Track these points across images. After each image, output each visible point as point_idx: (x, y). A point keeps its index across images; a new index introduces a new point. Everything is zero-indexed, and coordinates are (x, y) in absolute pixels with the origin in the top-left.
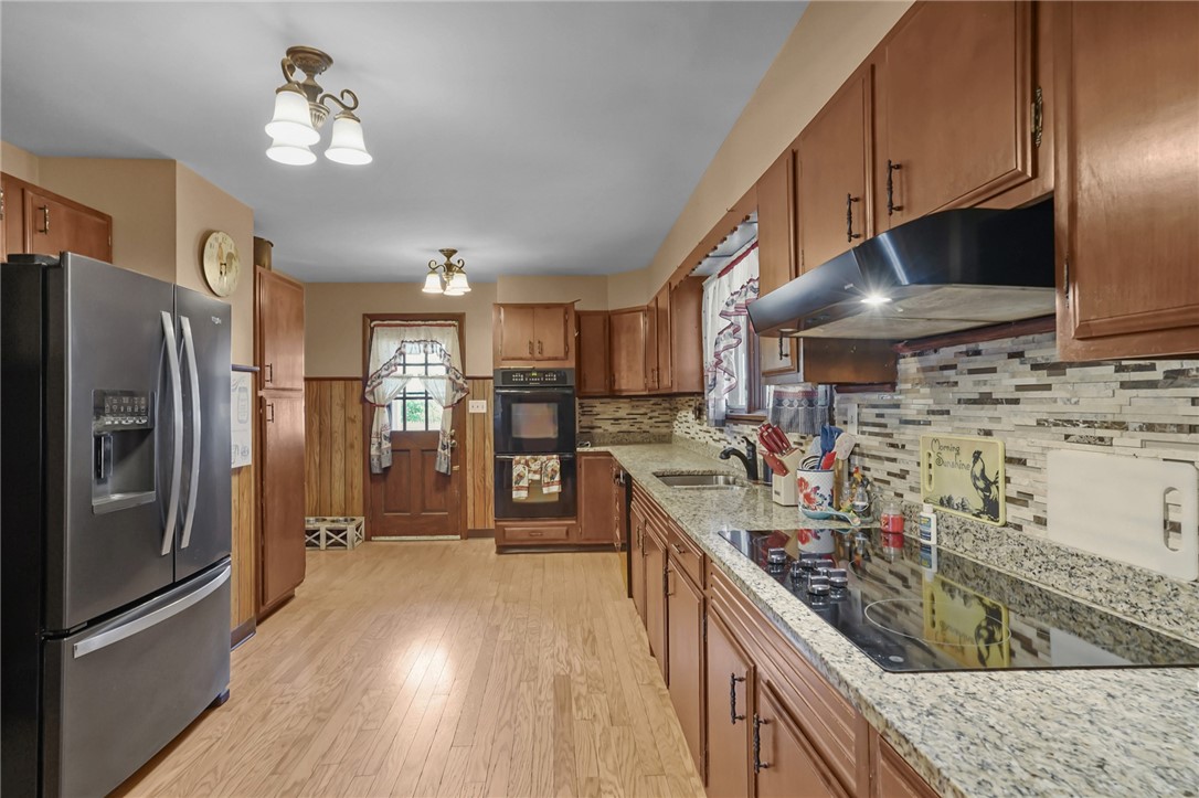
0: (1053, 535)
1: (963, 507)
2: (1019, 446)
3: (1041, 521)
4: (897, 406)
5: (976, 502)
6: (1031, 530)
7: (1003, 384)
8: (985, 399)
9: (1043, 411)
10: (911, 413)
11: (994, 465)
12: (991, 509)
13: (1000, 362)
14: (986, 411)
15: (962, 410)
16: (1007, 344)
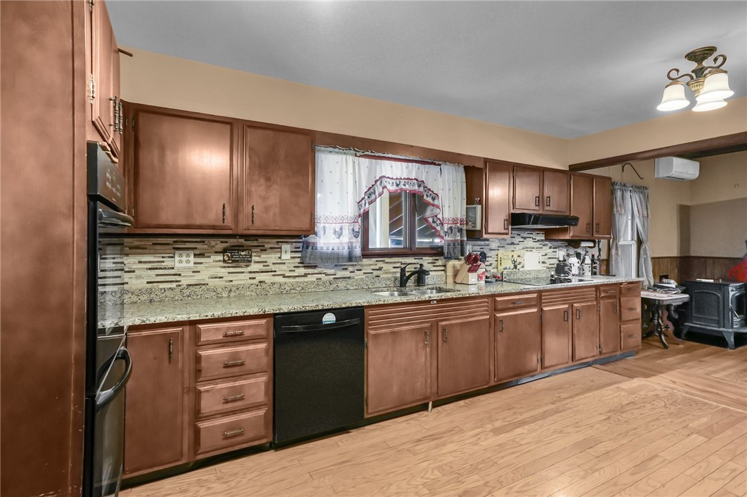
0: (526, 268)
1: (509, 268)
2: (519, 253)
3: (523, 267)
4: (488, 245)
5: (512, 266)
6: (522, 269)
7: (517, 240)
8: (513, 244)
9: (523, 246)
10: (493, 247)
11: (515, 257)
12: (515, 267)
13: (516, 236)
14: (513, 246)
15: (506, 246)
16: (517, 232)
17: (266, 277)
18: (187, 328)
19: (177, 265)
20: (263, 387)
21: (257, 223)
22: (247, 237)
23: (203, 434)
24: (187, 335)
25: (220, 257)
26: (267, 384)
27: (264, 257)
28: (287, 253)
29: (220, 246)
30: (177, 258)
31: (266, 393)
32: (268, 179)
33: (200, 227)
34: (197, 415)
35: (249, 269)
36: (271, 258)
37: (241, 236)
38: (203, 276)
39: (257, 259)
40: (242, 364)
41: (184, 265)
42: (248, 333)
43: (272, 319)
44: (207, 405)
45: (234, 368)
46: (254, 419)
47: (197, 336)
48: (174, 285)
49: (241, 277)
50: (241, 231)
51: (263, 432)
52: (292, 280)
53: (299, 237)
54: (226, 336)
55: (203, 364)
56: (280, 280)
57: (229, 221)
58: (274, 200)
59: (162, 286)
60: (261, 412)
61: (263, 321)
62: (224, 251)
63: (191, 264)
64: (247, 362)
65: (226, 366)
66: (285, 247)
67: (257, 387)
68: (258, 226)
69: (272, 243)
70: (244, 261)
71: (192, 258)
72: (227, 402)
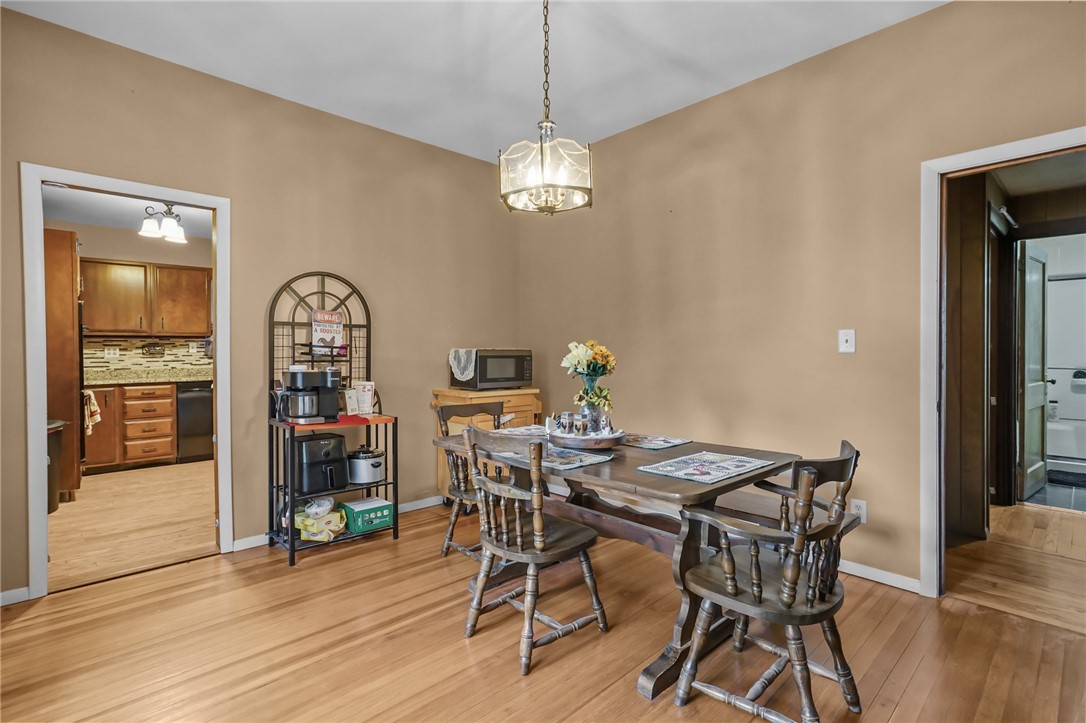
17: (178, 365)
18: (117, 389)
19: (106, 356)
20: (169, 425)
21: (166, 328)
22: (160, 338)
23: (128, 448)
24: (117, 393)
25: (140, 351)
26: (172, 424)
27: (175, 351)
28: (193, 348)
29: (140, 344)
30: (106, 351)
31: (172, 428)
32: (174, 300)
33: (124, 331)
34: (125, 438)
35: (163, 359)
36: (181, 352)
37: (156, 337)
38: (127, 363)
39: (170, 352)
40: (154, 410)
41: (112, 356)
42: (158, 393)
43: (175, 386)
44: (130, 433)
45: (149, 413)
46: (164, 444)
47: (123, 393)
48: (104, 369)
49: (157, 364)
50: (154, 333)
51: (169, 450)
52: (198, 367)
53: (204, 337)
54: (143, 394)
55: (128, 409)
56: (189, 366)
57: (145, 327)
58: (178, 312)
59: (94, 369)
60: (170, 439)
61: (169, 386)
62: (143, 347)
63: (118, 356)
64: (158, 410)
65: (144, 411)
66: (191, 344)
67: (166, 423)
68: (167, 330)
69: (182, 341)
70: (158, 354)
71: (118, 352)
72: (144, 431)
